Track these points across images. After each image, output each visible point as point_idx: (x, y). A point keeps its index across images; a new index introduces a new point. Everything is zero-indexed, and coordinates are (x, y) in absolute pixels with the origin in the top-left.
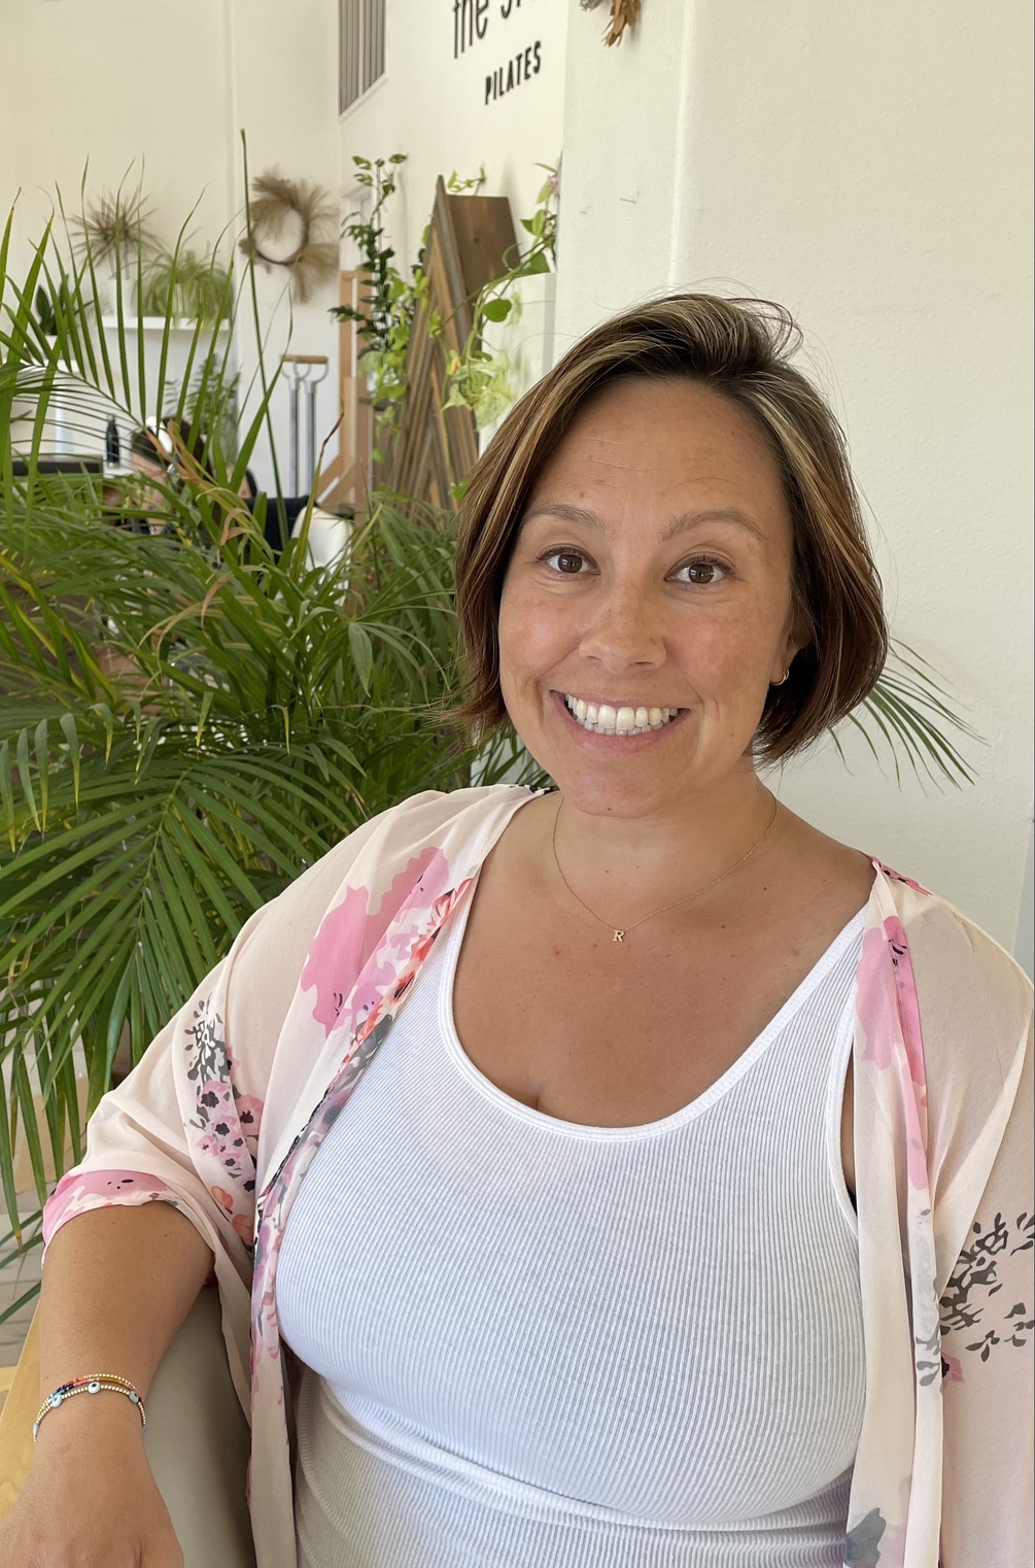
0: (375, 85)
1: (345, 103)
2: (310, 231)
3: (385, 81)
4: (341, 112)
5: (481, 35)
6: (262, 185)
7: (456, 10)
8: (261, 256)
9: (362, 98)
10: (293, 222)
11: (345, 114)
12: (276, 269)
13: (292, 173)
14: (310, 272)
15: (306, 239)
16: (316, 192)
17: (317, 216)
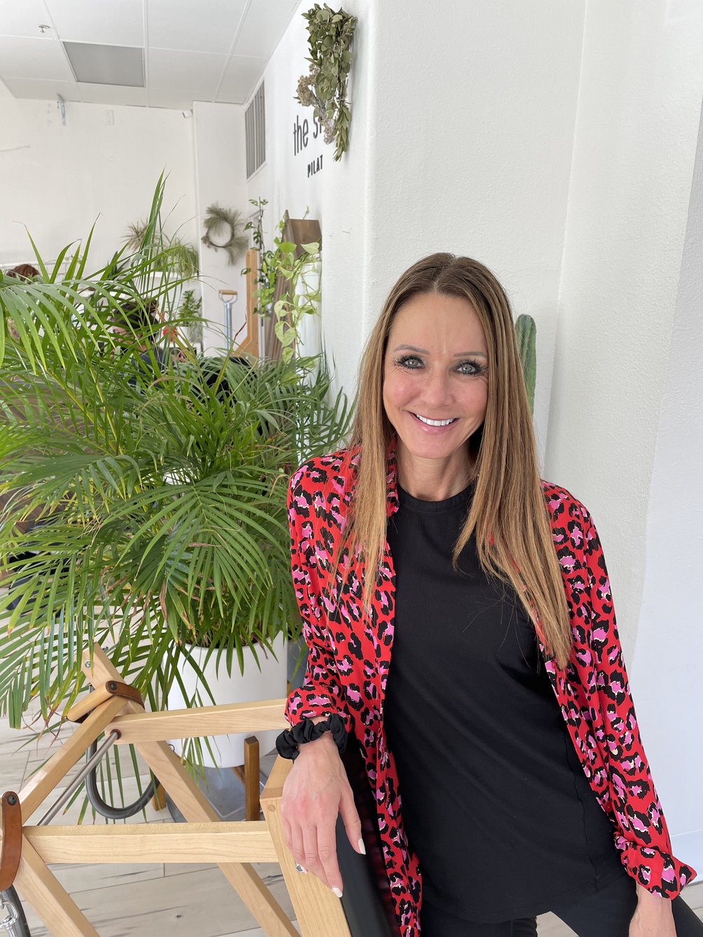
0: (262, 166)
1: (249, 174)
2: (235, 232)
3: (266, 164)
4: (248, 178)
5: (306, 145)
6: (212, 211)
7: (295, 133)
8: (212, 244)
9: (256, 171)
10: (227, 227)
11: (249, 179)
12: (219, 249)
13: (224, 205)
14: (235, 251)
15: (233, 235)
16: (236, 214)
17: (237, 225)
